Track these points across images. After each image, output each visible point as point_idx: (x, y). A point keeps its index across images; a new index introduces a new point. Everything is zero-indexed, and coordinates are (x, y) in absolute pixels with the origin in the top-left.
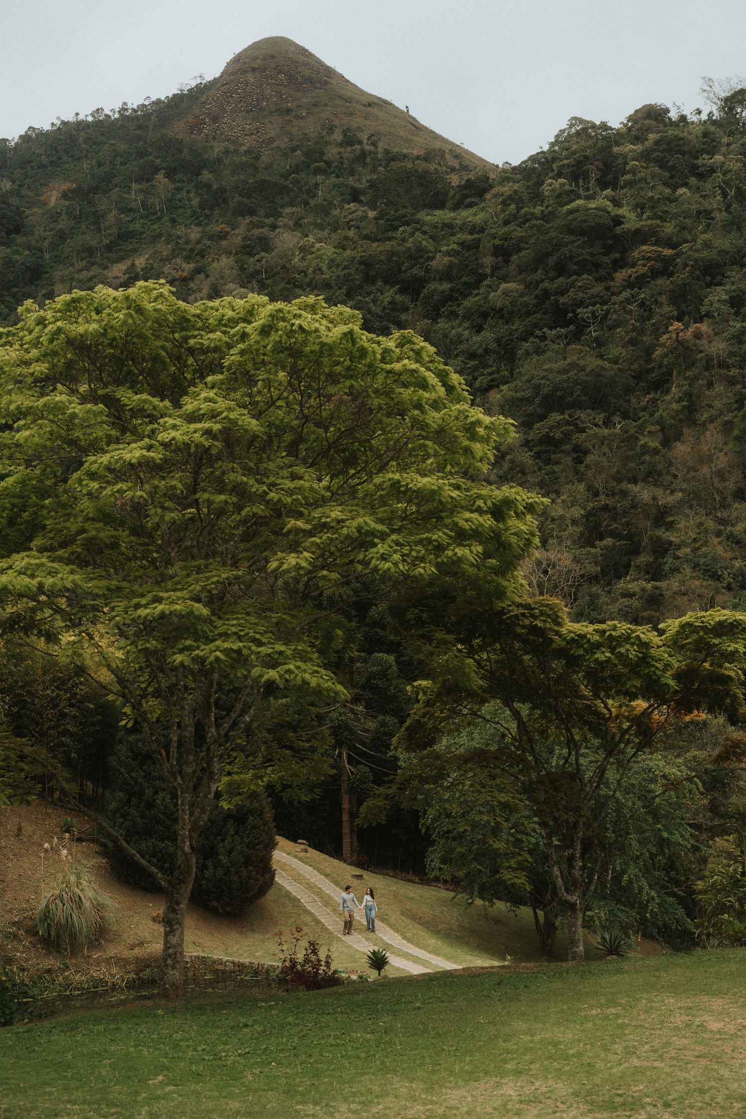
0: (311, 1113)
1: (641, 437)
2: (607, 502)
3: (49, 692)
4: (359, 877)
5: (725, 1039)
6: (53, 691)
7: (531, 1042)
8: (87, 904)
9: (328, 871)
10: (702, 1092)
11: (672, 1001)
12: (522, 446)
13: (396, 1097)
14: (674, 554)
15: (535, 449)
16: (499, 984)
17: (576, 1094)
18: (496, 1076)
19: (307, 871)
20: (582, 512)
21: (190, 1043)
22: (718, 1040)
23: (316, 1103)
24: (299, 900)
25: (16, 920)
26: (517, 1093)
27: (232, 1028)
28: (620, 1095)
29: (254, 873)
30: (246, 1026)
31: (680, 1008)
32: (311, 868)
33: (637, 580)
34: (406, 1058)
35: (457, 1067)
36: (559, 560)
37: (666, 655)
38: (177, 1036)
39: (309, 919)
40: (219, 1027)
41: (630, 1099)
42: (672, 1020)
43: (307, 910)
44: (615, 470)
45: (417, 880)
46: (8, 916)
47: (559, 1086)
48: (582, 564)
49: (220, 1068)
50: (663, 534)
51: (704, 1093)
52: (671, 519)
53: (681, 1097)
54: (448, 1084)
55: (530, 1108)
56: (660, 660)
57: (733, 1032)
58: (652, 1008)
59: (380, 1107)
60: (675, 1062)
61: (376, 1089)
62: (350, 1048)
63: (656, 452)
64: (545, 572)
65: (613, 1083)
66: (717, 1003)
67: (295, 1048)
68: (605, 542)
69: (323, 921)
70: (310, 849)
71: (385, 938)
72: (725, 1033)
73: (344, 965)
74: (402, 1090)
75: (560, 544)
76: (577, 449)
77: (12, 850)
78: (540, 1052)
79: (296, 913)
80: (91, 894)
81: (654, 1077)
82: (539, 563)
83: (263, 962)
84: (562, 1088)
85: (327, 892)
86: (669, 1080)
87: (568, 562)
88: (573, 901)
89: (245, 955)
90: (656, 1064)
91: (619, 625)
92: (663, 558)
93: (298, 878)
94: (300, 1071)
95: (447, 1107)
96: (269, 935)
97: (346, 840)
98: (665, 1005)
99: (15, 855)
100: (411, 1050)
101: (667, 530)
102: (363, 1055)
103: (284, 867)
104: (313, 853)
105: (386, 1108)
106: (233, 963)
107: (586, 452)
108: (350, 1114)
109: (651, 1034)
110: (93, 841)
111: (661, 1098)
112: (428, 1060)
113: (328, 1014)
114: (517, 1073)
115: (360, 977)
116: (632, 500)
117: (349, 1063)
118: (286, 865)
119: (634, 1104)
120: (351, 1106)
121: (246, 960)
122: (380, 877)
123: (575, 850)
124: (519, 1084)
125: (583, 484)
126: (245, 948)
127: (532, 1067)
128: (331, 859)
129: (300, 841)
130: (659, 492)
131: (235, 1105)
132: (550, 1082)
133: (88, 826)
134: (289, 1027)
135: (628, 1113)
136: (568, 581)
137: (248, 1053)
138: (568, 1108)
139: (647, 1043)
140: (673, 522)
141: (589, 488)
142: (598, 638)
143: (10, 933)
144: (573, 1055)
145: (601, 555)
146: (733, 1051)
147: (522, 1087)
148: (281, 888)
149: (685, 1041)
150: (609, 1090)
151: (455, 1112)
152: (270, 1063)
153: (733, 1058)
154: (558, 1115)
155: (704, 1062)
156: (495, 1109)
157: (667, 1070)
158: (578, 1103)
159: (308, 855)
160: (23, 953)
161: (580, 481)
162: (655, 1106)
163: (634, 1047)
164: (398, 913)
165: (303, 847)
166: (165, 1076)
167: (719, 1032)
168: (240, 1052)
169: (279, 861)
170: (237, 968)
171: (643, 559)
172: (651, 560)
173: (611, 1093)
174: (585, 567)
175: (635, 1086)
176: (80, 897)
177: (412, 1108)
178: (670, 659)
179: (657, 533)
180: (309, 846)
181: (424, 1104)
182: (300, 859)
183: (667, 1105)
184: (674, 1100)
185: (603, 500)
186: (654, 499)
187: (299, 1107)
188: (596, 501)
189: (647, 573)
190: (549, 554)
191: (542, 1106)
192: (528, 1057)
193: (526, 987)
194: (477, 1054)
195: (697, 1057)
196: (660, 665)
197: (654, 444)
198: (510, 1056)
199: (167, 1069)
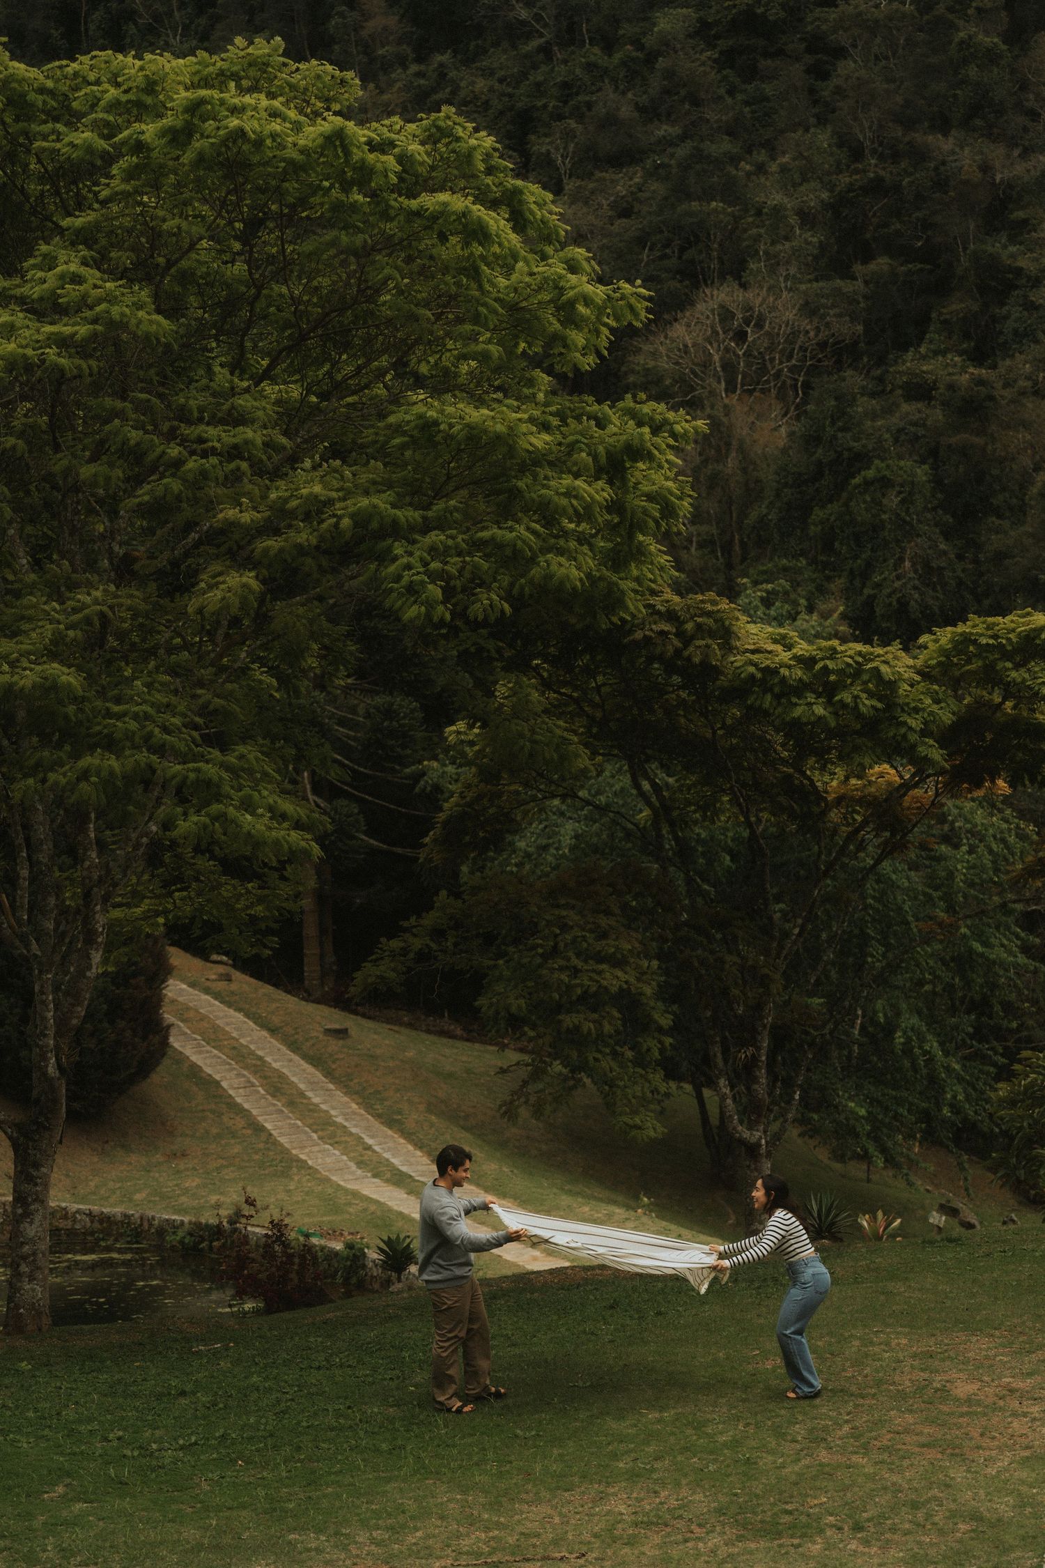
0: (313, 1545)
1: (961, 23)
2: (882, 173)
4: (342, 1033)
5: (976, 1413)
7: (659, 1421)
9: (276, 1020)
10: (915, 1506)
11: (904, 1341)
12: (689, 36)
13: (442, 1518)
14: (1026, 297)
15: (723, 44)
16: (612, 1307)
17: (720, 1511)
18: (600, 1483)
19: (232, 1020)
20: (825, 195)
21: (95, 1425)
22: (962, 1415)
23: (319, 1531)
24: (218, 1083)
26: (631, 1510)
27: (159, 1397)
28: (790, 1513)
29: (128, 1033)
30: (183, 1393)
31: (914, 1356)
32: (240, 1016)
33: (944, 353)
34: (455, 1451)
35: (538, 1467)
36: (773, 308)
37: (928, 701)
38: (70, 1413)
39: (240, 1123)
40: (135, 1395)
41: (803, 1519)
42: (897, 1378)
43: (237, 1105)
44: (899, 99)
45: (459, 1032)
47: (697, 1497)
48: (823, 317)
49: (153, 1470)
50: (1002, 249)
51: (917, 1508)
52: (1020, 214)
53: (882, 1516)
54: (524, 1496)
55: (649, 1533)
56: (917, 710)
57: (989, 1401)
58: (867, 1355)
59: (419, 1534)
60: (885, 1456)
61: (411, 1505)
62: (361, 1434)
63: (992, 57)
64: (741, 336)
65: (781, 1493)
66: (979, 1346)
67: (271, 1435)
68: (872, 266)
69: (268, 1126)
70: (237, 975)
71: (395, 1161)
72: (979, 1403)
73: (316, 1219)
74: (451, 1506)
75: (772, 270)
76: (816, 44)
78: (672, 1439)
79: (213, 1112)
81: (847, 1482)
82: (726, 315)
83: (150, 1213)
84: (701, 1501)
85: (275, 1065)
86: (870, 1485)
87: (790, 315)
88: (753, 1140)
89: (111, 1200)
90: (855, 1458)
91: (839, 648)
92: (1002, 304)
93: (214, 1036)
94: (284, 1474)
95: (522, 1534)
96: (159, 1157)
97: (311, 951)
98: (892, 1350)
100: (463, 1437)
101: (1012, 240)
102: (384, 1446)
103: (184, 1012)
104: (243, 982)
105: (428, 1537)
106: (90, 1214)
107: (840, 53)
108: (373, 1547)
109: (856, 1406)
111: (850, 1516)
112: (490, 1455)
113: (319, 1368)
114: (633, 1476)
115: (350, 1246)
116: (936, 169)
117: (363, 1460)
118: (188, 1009)
119: (808, 1526)
120: (374, 1534)
121: (117, 1210)
122: (384, 1028)
123: (758, 1049)
124: (635, 1495)
125: (829, 129)
126: (111, 1185)
127: (658, 1465)
128: (279, 994)
129: (215, 957)
130: (997, 153)
131: (191, 1534)
132: (684, 1492)
134: (255, 1395)
135: (796, 1541)
136: (790, 357)
137: (196, 1443)
138: (707, 1533)
139: (847, 1422)
140: (1025, 222)
141: (843, 141)
142: (799, 673)
144: (725, 1445)
145: (866, 297)
146: (982, 1435)
147: (639, 1500)
148: (181, 1059)
149: (910, 1418)
150: (774, 1504)
151: (534, 1540)
152: (234, 1462)
153: (979, 1447)
154: (689, 1545)
155: (932, 1454)
156: (596, 1536)
157: (869, 1470)
158: (723, 1525)
159: (234, 986)
161: (822, 121)
162: (840, 1529)
163: (825, 1429)
164: (422, 1107)
165: (221, 969)
166: (66, 1486)
167: (969, 1401)
168: (181, 1442)
169: (173, 1001)
170: (97, 1225)
171: (957, 306)
172: (975, 307)
173: (776, 1509)
174: (828, 325)
175: (815, 1498)
177: (468, 1535)
178: (935, 708)
179: (990, 249)
180: (234, 966)
181: (487, 1529)
182: (217, 996)
183: (858, 1528)
184: (869, 1520)
185: (873, 167)
186: (985, 168)
187: (292, 1536)
188: (857, 171)
189: (967, 336)
190: (750, 295)
191: (669, 1530)
192: (650, 1449)
193: (659, 1314)
194: (571, 1444)
195: (923, 1446)
196: (914, 723)
197: (989, 40)
198: (623, 1447)
199: (69, 1475)
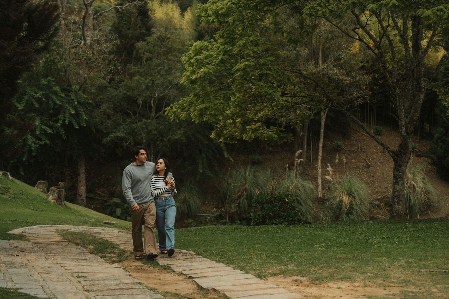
3: (400, 71)
6: (403, 71)
8: (418, 190)
25: (379, 197)
46: (375, 196)
77: (379, 160)
80: (421, 185)
99: (381, 163)
110: (427, 156)
133: (425, 148)
143: (376, 204)
160: (383, 215)
176: (414, 186)
